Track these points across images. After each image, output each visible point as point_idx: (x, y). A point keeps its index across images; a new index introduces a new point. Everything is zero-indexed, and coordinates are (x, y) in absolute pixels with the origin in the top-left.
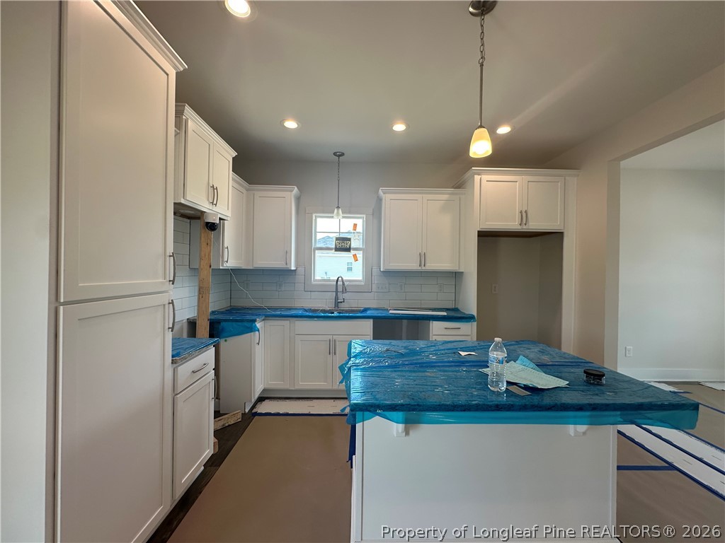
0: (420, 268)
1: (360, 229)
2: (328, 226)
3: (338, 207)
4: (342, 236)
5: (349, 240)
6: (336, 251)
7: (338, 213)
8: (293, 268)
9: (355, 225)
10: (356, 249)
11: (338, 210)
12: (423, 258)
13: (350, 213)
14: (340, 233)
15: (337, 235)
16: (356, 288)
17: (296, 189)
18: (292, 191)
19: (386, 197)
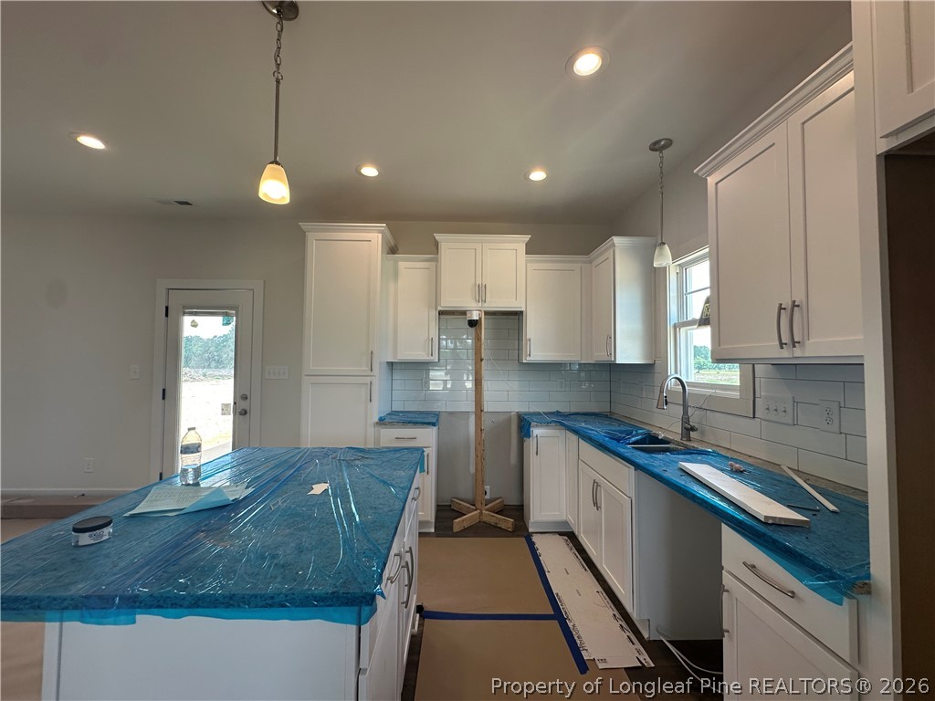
3: (662, 243)
7: (660, 254)
8: (629, 351)
11: (661, 249)
17: (617, 240)
18: (614, 245)
19: (711, 180)
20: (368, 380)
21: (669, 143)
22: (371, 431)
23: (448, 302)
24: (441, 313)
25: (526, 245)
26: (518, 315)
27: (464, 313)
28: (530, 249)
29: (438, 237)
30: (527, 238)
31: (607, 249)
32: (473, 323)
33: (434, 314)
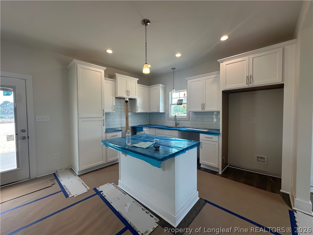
0: (202, 110)
1: (186, 95)
2: (176, 96)
3: (174, 89)
4: (180, 99)
5: (182, 100)
6: (177, 105)
7: (173, 91)
9: (185, 94)
10: (184, 104)
11: (173, 90)
12: (203, 106)
13: (181, 90)
14: (179, 98)
15: (178, 99)
16: (182, 119)
17: (160, 85)
18: (159, 86)
19: (189, 81)
20: (102, 119)
21: (175, 68)
22: (104, 135)
23: (120, 95)
24: (116, 98)
25: (138, 81)
26: (135, 99)
27: (124, 98)
28: (138, 82)
29: (117, 74)
30: (138, 79)
31: (158, 86)
32: (127, 102)
33: (114, 98)
